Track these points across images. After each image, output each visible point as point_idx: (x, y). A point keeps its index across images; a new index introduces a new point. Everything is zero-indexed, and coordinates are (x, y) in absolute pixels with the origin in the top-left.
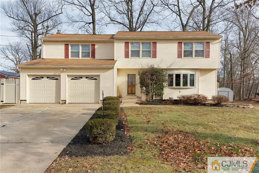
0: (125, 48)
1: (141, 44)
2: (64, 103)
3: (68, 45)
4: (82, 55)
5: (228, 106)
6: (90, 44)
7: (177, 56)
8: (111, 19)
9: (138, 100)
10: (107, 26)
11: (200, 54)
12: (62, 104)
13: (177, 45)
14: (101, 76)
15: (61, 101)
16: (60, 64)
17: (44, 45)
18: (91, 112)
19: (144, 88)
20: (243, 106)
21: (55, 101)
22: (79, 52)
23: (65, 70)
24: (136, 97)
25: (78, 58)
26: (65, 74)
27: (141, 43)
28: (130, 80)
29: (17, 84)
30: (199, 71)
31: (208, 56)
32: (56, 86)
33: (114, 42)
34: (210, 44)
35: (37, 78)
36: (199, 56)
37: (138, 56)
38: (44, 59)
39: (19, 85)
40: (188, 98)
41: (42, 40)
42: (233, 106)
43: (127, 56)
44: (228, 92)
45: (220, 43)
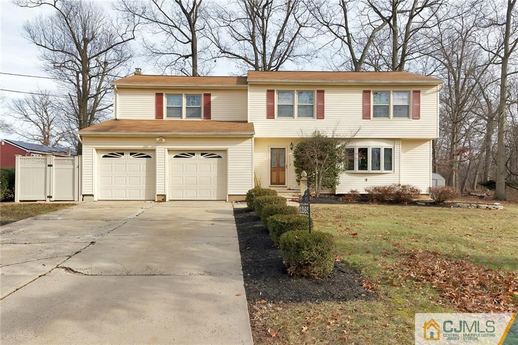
0: (268, 102)
1: (295, 94)
2: (163, 199)
3: (162, 94)
4: (187, 113)
5: (459, 206)
6: (202, 93)
7: (362, 116)
8: (221, 49)
9: (294, 194)
10: (215, 61)
11: (402, 111)
12: (159, 201)
13: (362, 95)
14: (229, 152)
15: (156, 196)
16: (153, 130)
17: (117, 95)
18: (226, 217)
19: (305, 173)
20: (487, 206)
21: (144, 196)
22: (181, 107)
23: (164, 140)
24: (286, 189)
25: (179, 119)
26: (163, 147)
27: (296, 91)
28: (274, 158)
29: (76, 165)
30: (401, 142)
31: (417, 116)
32: (146, 169)
33: (247, 90)
34: (421, 95)
35: (112, 154)
36: (401, 116)
37: (291, 115)
38: (119, 120)
39: (80, 167)
40: (386, 191)
41: (115, 86)
42: (469, 205)
43: (270, 115)
44: (436, 180)
45: (438, 92)
